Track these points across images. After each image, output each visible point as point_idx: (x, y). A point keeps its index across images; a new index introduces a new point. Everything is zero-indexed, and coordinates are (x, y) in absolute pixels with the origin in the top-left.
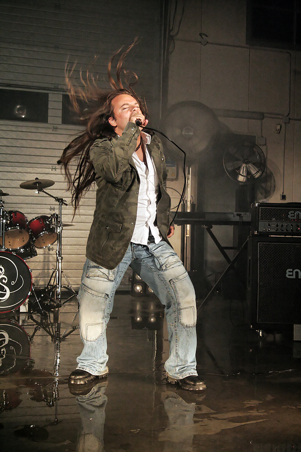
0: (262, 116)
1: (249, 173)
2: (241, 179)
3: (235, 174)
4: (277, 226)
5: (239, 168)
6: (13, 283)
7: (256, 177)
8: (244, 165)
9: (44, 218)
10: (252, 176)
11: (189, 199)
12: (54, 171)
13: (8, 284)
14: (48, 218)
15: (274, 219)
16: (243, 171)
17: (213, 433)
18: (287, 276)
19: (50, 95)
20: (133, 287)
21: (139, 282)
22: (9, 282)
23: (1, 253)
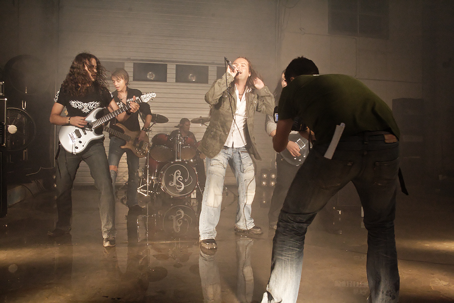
6: (186, 180)
13: (183, 182)
19: (210, 67)
20: (261, 182)
21: (264, 179)
22: (184, 180)
23: (178, 162)
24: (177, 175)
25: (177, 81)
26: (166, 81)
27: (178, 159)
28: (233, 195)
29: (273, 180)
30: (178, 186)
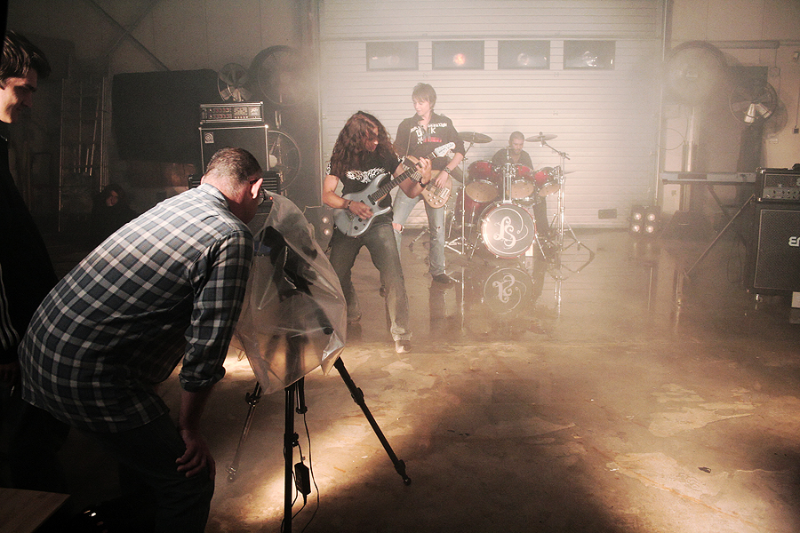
0: (777, 44)
1: (757, 113)
2: (748, 119)
3: (743, 114)
4: (783, 192)
5: (747, 109)
6: (519, 232)
7: (765, 117)
8: (752, 105)
9: (548, 170)
10: (762, 117)
11: (691, 140)
12: (556, 116)
13: (514, 233)
14: (552, 169)
15: (780, 185)
16: (751, 112)
17: (699, 427)
18: (790, 243)
19: (552, 42)
20: (631, 226)
21: (636, 222)
22: (515, 231)
23: (507, 205)
24: (505, 224)
25: (499, 68)
26: (482, 68)
27: (507, 198)
28: (588, 252)
29: (651, 223)
30: (506, 240)
